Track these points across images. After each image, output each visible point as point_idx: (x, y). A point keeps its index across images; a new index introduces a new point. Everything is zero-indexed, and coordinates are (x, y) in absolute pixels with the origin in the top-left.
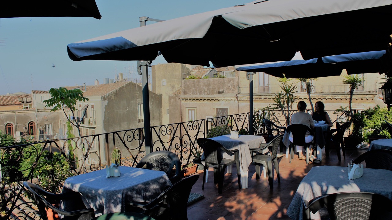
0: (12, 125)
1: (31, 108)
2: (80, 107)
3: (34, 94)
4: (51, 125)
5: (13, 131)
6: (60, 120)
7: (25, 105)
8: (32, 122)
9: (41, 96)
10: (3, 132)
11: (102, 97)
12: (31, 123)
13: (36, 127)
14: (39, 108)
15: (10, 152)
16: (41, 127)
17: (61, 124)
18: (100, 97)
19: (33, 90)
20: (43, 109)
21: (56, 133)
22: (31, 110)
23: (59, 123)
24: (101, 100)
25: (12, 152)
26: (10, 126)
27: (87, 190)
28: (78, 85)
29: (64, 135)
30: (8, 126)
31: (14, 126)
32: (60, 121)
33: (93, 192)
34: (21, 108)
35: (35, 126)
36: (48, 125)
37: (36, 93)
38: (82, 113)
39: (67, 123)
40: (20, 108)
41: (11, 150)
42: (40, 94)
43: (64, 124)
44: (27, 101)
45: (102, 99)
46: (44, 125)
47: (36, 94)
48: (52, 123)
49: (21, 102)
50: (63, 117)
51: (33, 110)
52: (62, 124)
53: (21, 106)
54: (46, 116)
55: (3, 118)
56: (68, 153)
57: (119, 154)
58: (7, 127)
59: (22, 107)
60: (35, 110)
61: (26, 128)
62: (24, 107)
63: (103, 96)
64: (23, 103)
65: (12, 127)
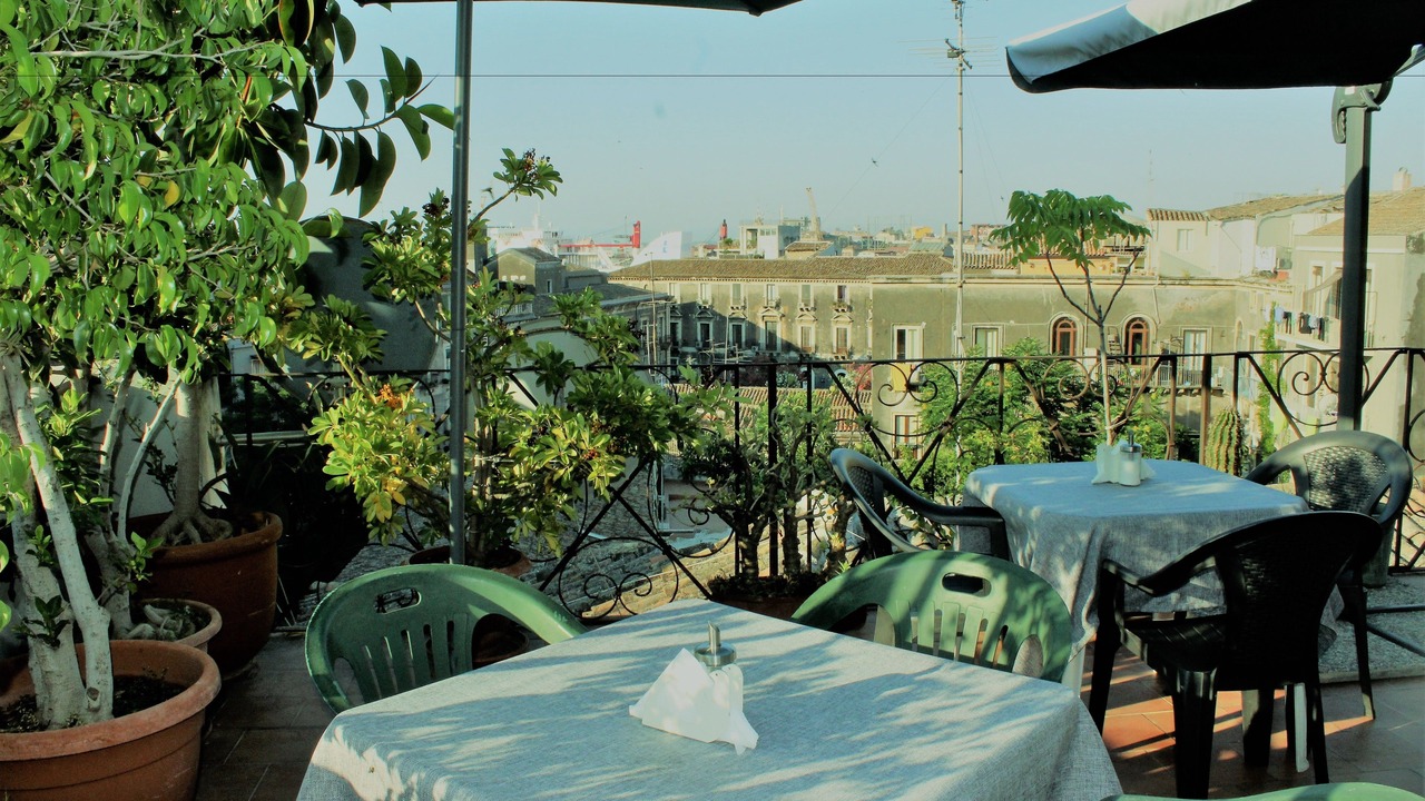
0: (1075, 326)
1: (1141, 271)
2: (1319, 277)
3: (1155, 222)
4: (1203, 335)
5: (1074, 347)
6: (1239, 319)
7: (1121, 260)
8: (1140, 319)
9: (1179, 230)
10: (1042, 346)
11: (1410, 238)
12: (1138, 322)
13: (1152, 338)
14: (1165, 274)
15: (1058, 415)
16: (1167, 341)
17: (1240, 333)
18: (1403, 239)
19: (1153, 207)
20: (1181, 275)
21: (1221, 365)
22: (1140, 279)
23: (1235, 330)
24: (1403, 250)
25: (1063, 414)
26: (1069, 327)
27: (1008, 506)
28: (1320, 193)
29: (1249, 375)
30: (1062, 326)
31: (1079, 329)
32: (1240, 323)
33: (1020, 513)
34: (1108, 270)
35: (1148, 334)
36: (1192, 335)
37: (1162, 219)
38: (1324, 299)
39: (1262, 331)
40: (1104, 268)
41: (1062, 409)
42: (1176, 222)
43: (1254, 334)
44: (1128, 246)
45: (1407, 246)
46: (1179, 334)
47: (1160, 221)
48: (1210, 330)
49: (1108, 250)
50: (1251, 311)
51: (1146, 279)
52: (1243, 337)
53: (1107, 263)
54: (1189, 303)
55: (1047, 299)
56: (1256, 444)
57: (1234, 430)
58: (1059, 330)
59: (1112, 265)
60: (1152, 279)
61: (1117, 339)
62: (1116, 266)
63: (1415, 234)
64: (1115, 253)
65: (1075, 333)
